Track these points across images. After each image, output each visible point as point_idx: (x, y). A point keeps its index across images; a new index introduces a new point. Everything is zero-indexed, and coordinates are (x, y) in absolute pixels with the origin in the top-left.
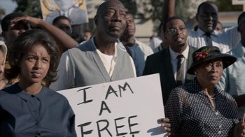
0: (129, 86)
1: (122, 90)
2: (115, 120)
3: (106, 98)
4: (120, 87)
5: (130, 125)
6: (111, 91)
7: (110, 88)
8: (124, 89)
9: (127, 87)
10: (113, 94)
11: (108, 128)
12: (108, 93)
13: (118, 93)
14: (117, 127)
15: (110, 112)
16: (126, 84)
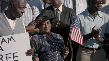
0: (13, 38)
1: (9, 40)
2: (6, 55)
3: (1, 44)
4: (8, 39)
5: (14, 57)
6: (4, 41)
7: (3, 39)
8: (10, 40)
9: (12, 39)
10: (5, 42)
11: (2, 59)
12: (2, 42)
13: (7, 42)
14: (7, 58)
15: (3, 51)
16: (11, 37)
